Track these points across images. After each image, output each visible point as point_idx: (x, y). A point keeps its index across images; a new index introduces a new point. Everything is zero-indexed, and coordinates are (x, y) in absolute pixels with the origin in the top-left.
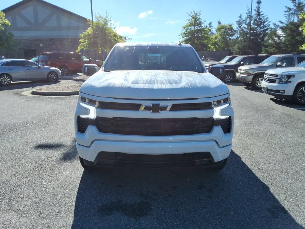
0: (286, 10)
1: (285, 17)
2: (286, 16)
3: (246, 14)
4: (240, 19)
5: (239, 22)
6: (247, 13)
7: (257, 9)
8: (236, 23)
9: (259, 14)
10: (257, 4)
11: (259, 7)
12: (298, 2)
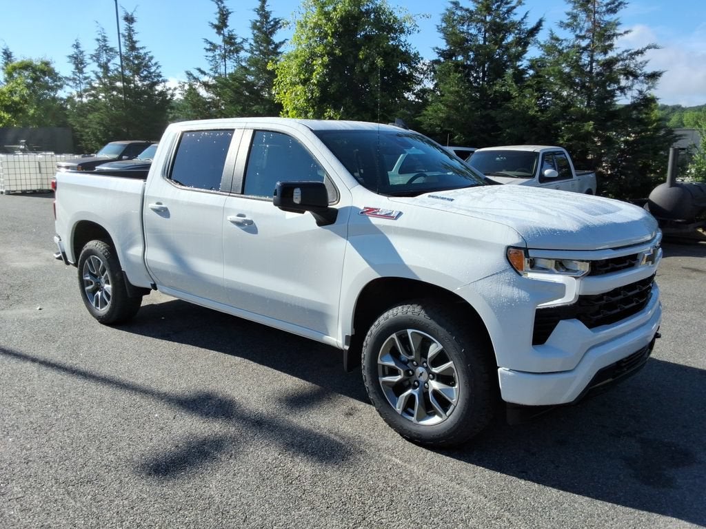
0: (208, 46)
1: (207, 61)
2: (211, 59)
3: (97, 42)
4: (76, 50)
5: (76, 58)
6: (98, 40)
7: (127, 34)
8: (68, 60)
9: (132, 47)
10: (127, 23)
11: (130, 30)
12: (229, 34)
